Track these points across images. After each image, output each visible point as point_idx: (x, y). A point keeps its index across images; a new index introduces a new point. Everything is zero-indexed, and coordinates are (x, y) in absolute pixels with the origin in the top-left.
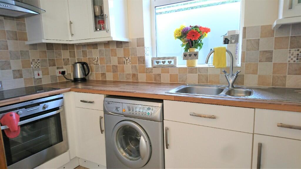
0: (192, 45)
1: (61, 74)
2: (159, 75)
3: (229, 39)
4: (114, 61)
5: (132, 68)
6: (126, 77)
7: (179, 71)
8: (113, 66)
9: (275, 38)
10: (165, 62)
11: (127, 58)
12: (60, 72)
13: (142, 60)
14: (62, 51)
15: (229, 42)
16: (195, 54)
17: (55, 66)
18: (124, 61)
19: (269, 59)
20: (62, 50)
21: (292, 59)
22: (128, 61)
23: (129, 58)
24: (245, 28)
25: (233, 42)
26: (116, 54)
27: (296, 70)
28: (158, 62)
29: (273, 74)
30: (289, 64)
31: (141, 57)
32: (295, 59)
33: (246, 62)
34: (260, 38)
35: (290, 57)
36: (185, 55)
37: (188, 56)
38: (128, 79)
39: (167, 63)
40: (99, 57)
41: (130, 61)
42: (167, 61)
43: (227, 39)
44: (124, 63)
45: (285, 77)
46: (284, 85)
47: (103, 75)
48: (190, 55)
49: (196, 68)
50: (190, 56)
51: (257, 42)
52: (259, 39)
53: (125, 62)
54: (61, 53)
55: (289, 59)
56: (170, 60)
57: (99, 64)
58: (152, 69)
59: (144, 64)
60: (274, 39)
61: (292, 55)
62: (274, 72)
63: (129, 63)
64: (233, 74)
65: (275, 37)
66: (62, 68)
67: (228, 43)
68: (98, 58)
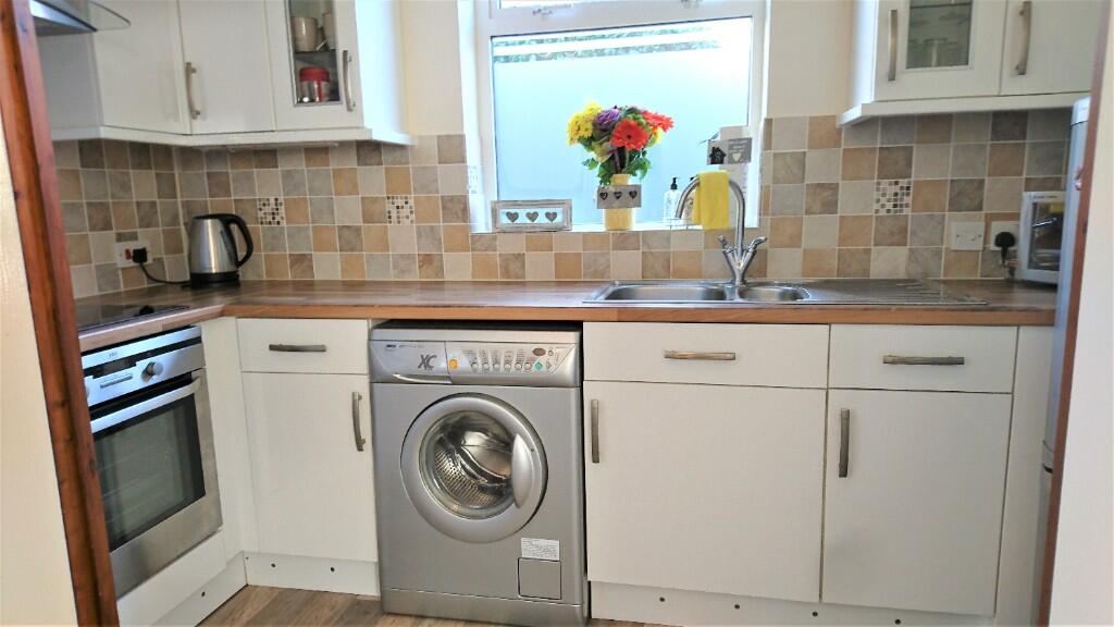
0: (622, 166)
1: (131, 260)
2: (520, 257)
3: (725, 149)
4: (348, 210)
5: (419, 235)
6: (395, 267)
7: (585, 241)
8: (341, 228)
9: (845, 150)
10: (536, 215)
11: (400, 202)
12: (127, 252)
13: (458, 208)
14: (131, 171)
15: (726, 158)
16: (631, 193)
17: (111, 229)
18: (389, 212)
19: (830, 207)
20: (133, 168)
21: (883, 206)
22: (406, 211)
23: (406, 203)
24: (768, 122)
25: (736, 159)
26: (355, 186)
27: (892, 233)
28: (513, 217)
29: (839, 245)
30: (877, 218)
31: (452, 199)
32: (889, 206)
33: (773, 214)
34: (806, 150)
35: (878, 201)
36: (603, 195)
37: (611, 197)
38: (403, 272)
39: (542, 220)
40: (281, 199)
41: (412, 212)
42: (542, 212)
43: (718, 150)
44: (390, 217)
45: (868, 252)
46: (866, 271)
47: (301, 260)
48: (618, 195)
49: (637, 233)
50: (618, 198)
51: (801, 160)
52: (805, 153)
53: (394, 215)
54: (129, 181)
55: (876, 206)
56: (551, 210)
57: (284, 223)
58: (495, 239)
59: (465, 221)
60: (841, 155)
61: (884, 195)
62: (842, 241)
63: (407, 217)
64: (745, 247)
65: (843, 147)
66: (134, 237)
67: (721, 162)
68: (276, 200)
